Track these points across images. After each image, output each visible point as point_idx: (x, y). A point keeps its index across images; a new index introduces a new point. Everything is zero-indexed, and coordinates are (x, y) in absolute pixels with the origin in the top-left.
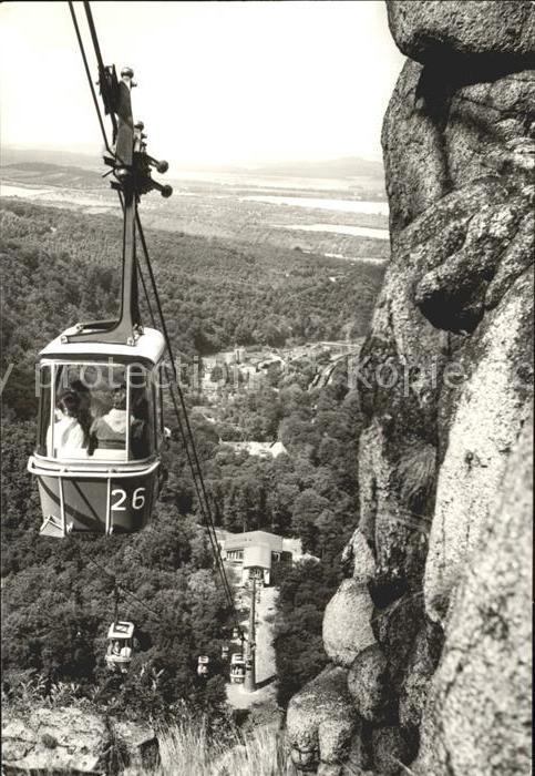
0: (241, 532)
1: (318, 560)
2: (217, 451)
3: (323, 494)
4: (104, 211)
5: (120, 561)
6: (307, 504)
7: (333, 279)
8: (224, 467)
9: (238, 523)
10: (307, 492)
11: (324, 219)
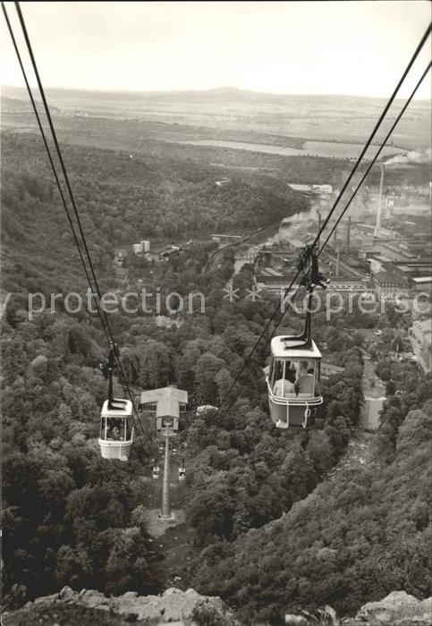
0: (154, 388)
1: (217, 409)
2: (131, 324)
3: (219, 356)
4: (28, 131)
5: (56, 416)
6: (208, 364)
7: (218, 183)
8: (137, 337)
9: (151, 382)
10: (207, 355)
11: (208, 136)
